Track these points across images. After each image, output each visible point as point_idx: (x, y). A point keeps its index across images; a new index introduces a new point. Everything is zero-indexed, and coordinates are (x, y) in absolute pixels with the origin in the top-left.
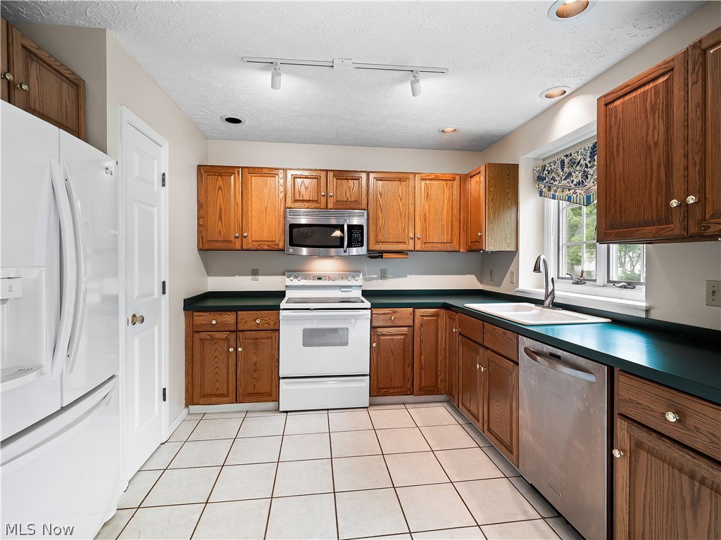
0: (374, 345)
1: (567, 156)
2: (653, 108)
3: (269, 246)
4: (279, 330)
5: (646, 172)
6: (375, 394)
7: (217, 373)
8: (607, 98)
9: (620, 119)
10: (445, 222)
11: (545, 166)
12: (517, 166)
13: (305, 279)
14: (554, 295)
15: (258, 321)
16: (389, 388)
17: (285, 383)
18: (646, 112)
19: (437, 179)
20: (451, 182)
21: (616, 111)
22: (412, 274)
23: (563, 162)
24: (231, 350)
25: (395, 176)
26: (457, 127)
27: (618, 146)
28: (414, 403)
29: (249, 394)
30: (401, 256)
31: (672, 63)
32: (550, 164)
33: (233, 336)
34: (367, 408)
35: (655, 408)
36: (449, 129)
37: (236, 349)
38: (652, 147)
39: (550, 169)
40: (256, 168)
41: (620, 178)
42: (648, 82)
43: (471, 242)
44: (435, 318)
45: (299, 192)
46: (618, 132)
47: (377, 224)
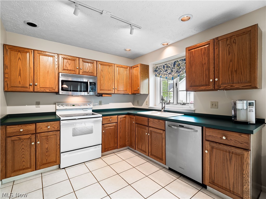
0: (103, 132)
1: (165, 64)
2: (204, 53)
3: (50, 90)
4: (60, 130)
5: (202, 71)
6: (104, 151)
7: (23, 157)
8: (190, 48)
9: (193, 55)
10: (124, 83)
11: (158, 67)
12: (148, 66)
13: (67, 106)
14: (165, 108)
15: (49, 127)
16: (109, 148)
17: (63, 155)
18: (202, 54)
19: (122, 67)
20: (126, 69)
21: (192, 53)
22: (111, 103)
23: (164, 66)
24: (33, 143)
25: (107, 64)
26: (131, 49)
27: (193, 63)
28: (117, 152)
29: (44, 164)
30: (109, 96)
31: (210, 42)
32: (159, 66)
33: (33, 137)
34: (100, 158)
35: (218, 136)
36: (128, 49)
37: (36, 143)
38: (204, 64)
39: (159, 68)
40: (42, 51)
41: (194, 72)
42: (202, 46)
43: (134, 91)
44: (125, 119)
45: (66, 66)
46: (193, 59)
47: (100, 82)
